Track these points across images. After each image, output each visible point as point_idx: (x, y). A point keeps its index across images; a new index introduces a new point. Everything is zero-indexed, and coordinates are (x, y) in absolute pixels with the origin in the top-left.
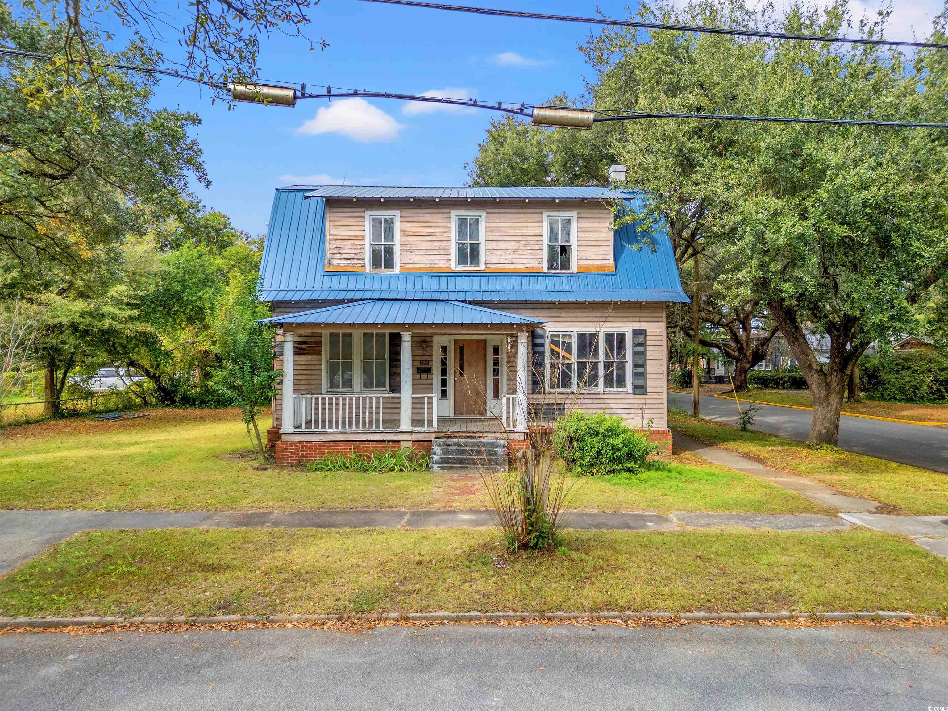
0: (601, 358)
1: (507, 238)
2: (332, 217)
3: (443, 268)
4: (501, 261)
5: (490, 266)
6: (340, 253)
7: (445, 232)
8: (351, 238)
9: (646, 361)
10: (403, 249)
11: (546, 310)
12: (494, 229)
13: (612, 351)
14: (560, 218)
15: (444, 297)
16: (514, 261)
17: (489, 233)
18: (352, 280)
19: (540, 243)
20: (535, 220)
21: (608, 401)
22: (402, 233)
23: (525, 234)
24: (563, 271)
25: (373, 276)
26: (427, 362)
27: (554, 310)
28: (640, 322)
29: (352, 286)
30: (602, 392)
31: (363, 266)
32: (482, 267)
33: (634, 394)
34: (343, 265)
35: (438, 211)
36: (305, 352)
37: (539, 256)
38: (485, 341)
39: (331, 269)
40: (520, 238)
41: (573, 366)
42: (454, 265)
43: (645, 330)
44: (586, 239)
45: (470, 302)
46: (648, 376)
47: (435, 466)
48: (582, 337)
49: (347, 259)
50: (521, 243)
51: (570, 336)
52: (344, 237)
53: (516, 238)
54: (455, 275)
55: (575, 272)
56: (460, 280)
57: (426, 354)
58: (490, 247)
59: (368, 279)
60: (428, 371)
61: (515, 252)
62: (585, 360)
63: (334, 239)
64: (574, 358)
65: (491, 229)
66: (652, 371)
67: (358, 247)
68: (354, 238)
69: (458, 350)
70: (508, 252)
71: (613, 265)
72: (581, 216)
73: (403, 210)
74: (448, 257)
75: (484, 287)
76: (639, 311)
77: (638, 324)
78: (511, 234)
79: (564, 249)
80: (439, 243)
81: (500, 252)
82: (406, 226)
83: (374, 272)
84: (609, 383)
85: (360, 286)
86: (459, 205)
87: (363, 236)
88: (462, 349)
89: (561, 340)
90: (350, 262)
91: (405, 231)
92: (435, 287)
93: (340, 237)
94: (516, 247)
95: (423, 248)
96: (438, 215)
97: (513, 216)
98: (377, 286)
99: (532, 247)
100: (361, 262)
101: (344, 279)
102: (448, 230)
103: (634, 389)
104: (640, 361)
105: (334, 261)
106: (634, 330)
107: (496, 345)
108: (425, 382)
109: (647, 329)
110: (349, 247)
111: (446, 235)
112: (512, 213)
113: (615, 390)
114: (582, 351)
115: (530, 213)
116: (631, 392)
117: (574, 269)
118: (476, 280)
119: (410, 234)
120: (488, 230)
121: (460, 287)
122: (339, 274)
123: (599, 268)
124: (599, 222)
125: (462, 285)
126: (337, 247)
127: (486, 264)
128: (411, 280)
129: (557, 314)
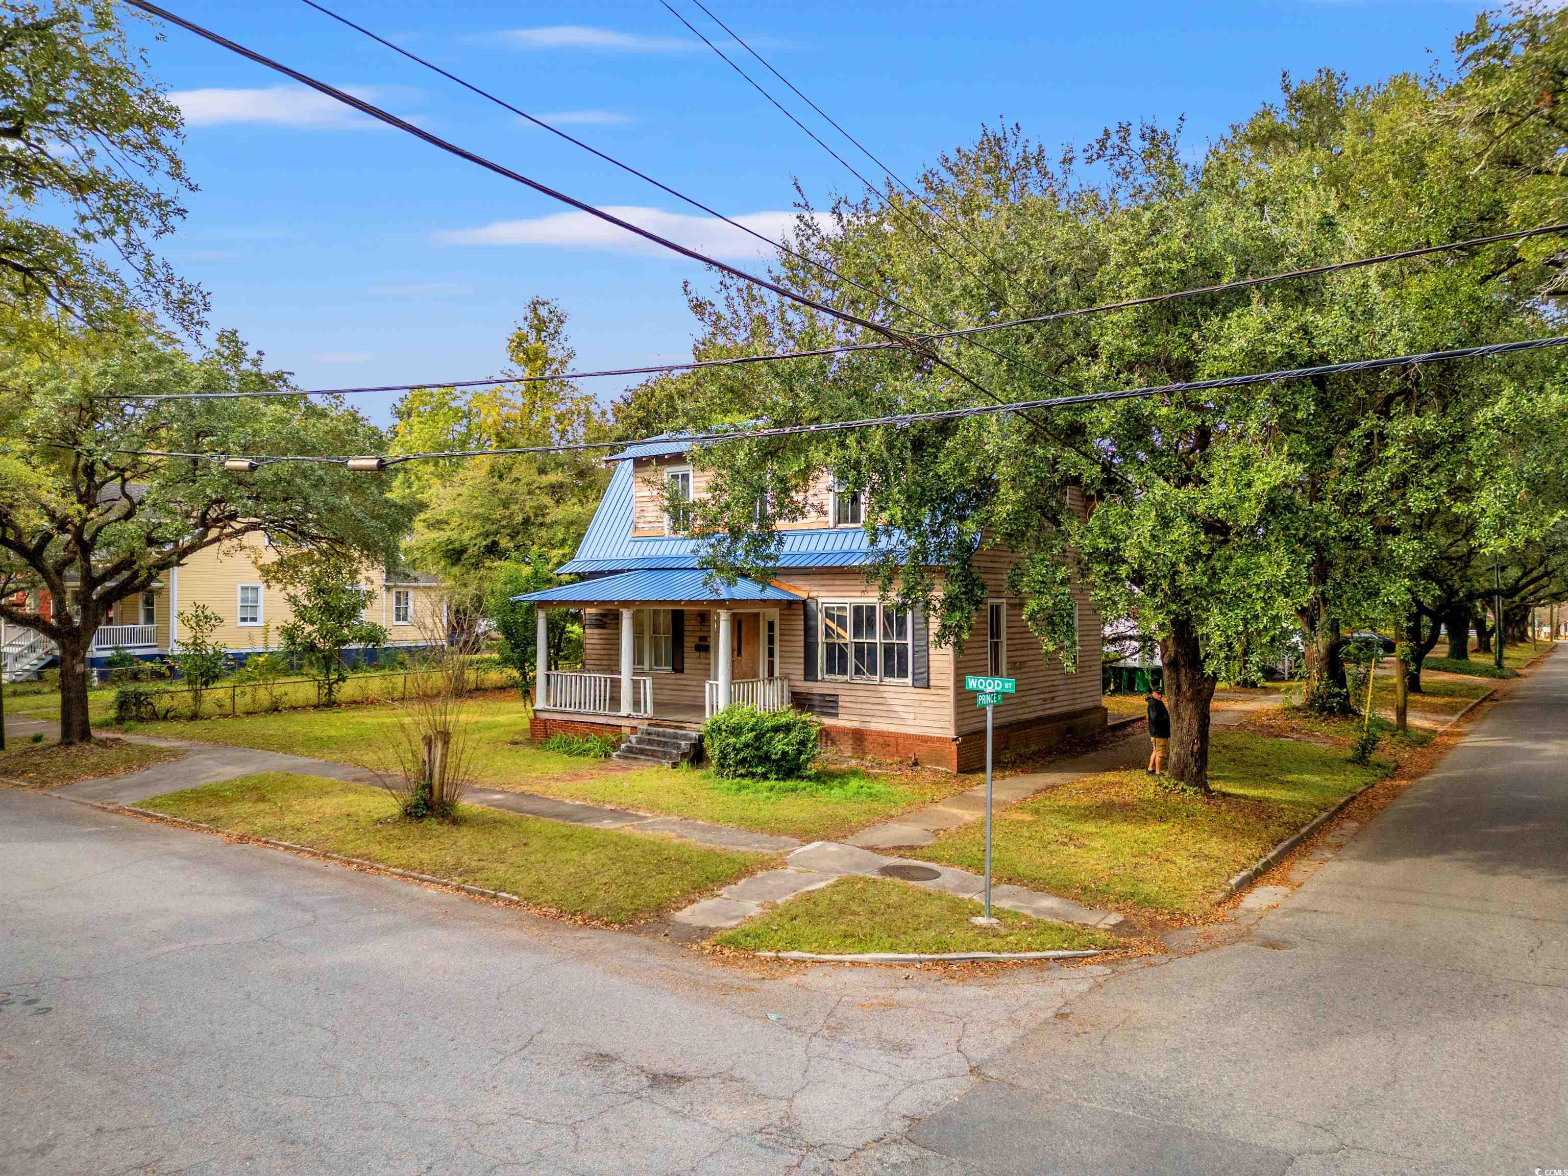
0: (880, 639)
2: (638, 477)
6: (644, 516)
8: (653, 499)
9: (928, 643)
11: (819, 577)
13: (891, 627)
18: (651, 545)
19: (826, 491)
21: (886, 695)
22: (695, 490)
24: (852, 525)
25: (669, 540)
26: (705, 638)
29: (647, 553)
30: (880, 682)
31: (663, 529)
33: (914, 686)
34: (647, 529)
36: (607, 625)
37: (826, 508)
38: (759, 615)
39: (637, 534)
41: (849, 647)
46: (931, 664)
48: (858, 610)
49: (650, 522)
51: (845, 608)
52: (647, 499)
55: (863, 525)
57: (704, 629)
59: (664, 544)
60: (706, 648)
62: (861, 640)
63: (639, 502)
64: (850, 637)
66: (935, 657)
67: (658, 508)
69: (736, 625)
79: (856, 497)
82: (698, 482)
83: (672, 535)
84: (888, 670)
85: (654, 553)
88: (740, 623)
89: (835, 613)
90: (652, 525)
93: (644, 499)
98: (667, 552)
99: (819, 497)
100: (661, 525)
101: (645, 545)
103: (915, 681)
104: (922, 643)
105: (640, 525)
107: (769, 620)
108: (703, 661)
110: (651, 509)
113: (896, 680)
114: (858, 628)
116: (911, 684)
117: (863, 521)
122: (643, 539)
126: (642, 510)
129: (830, 582)
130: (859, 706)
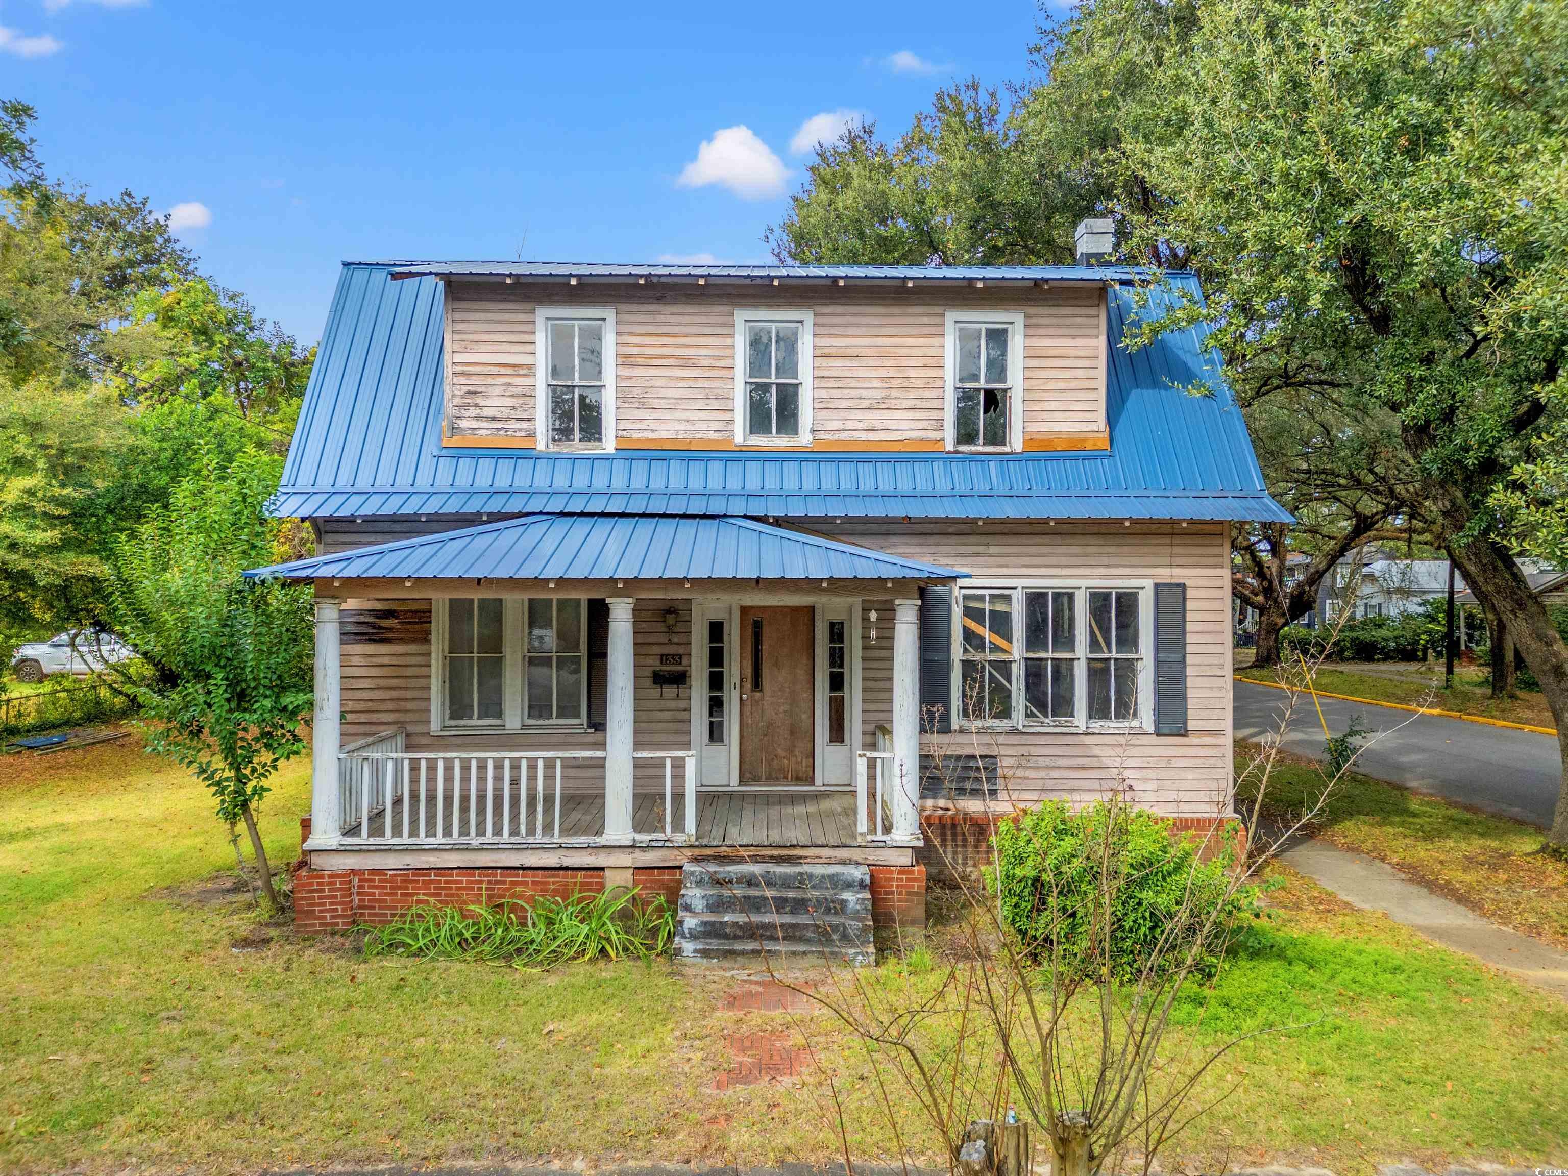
0: (1082, 650)
1: (862, 373)
2: (461, 321)
3: (716, 441)
4: (850, 425)
5: (822, 436)
6: (477, 406)
7: (719, 358)
8: (503, 371)
9: (1184, 657)
10: (623, 397)
11: (954, 539)
12: (833, 351)
13: (1106, 632)
14: (983, 326)
15: (716, 508)
16: (878, 425)
17: (820, 362)
18: (505, 466)
19: (939, 383)
20: (926, 330)
21: (1097, 751)
22: (620, 361)
23: (905, 362)
24: (990, 449)
25: (554, 459)
26: (677, 658)
27: (973, 539)
28: (1171, 566)
29: (502, 482)
30: (1083, 728)
31: (531, 435)
32: (804, 438)
33: (1158, 734)
34: (485, 432)
35: (702, 309)
36: (390, 635)
37: (935, 415)
38: (812, 609)
39: (456, 441)
40: (892, 373)
41: (1014, 668)
42: (740, 434)
43: (1183, 587)
44: (1043, 374)
45: (778, 522)
46: (1190, 693)
47: (688, 947)
48: (1036, 600)
49: (494, 419)
50: (895, 383)
51: (1007, 598)
52: (486, 369)
53: (882, 373)
54: (742, 456)
55: (1019, 450)
56: (753, 468)
57: (675, 639)
58: (823, 394)
59: (541, 464)
60: (680, 679)
61: (882, 404)
62: (1042, 655)
63: (463, 374)
64: (1017, 650)
65: (826, 351)
66: (1199, 681)
67: (519, 390)
68: (510, 371)
69: (749, 630)
70: (865, 404)
71: (1106, 435)
72: (1034, 321)
73: (624, 307)
74: (728, 416)
75: (809, 485)
76: (1168, 541)
77: (1167, 571)
78: (871, 362)
79: (993, 400)
80: (707, 384)
81: (845, 404)
82: (629, 344)
83: (557, 449)
84: (1098, 709)
85: (522, 482)
86: (754, 296)
87: (530, 367)
88: (757, 628)
89: (987, 607)
90: (499, 425)
91: (629, 356)
92: (695, 484)
93: (477, 369)
94: (883, 393)
95: (670, 393)
96: (703, 319)
97: (876, 321)
98: (561, 482)
99: (920, 393)
100: (525, 425)
101: (486, 465)
102: (728, 352)
103: (1158, 723)
104: (1174, 657)
105: (464, 424)
106: (1157, 586)
107: (837, 618)
108: (673, 704)
109: (1188, 583)
110: (498, 391)
111: (722, 363)
112: (872, 314)
113: (1113, 724)
114: (1035, 635)
115: (917, 314)
116: (1151, 729)
117: (1016, 442)
118: (790, 468)
119: (640, 361)
120: (818, 352)
121: (753, 485)
122: (476, 453)
123: (1071, 440)
124: (1074, 337)
125: (759, 480)
126: (469, 393)
127: (813, 431)
128: (640, 468)
129: (981, 549)
130: (1042, 774)
